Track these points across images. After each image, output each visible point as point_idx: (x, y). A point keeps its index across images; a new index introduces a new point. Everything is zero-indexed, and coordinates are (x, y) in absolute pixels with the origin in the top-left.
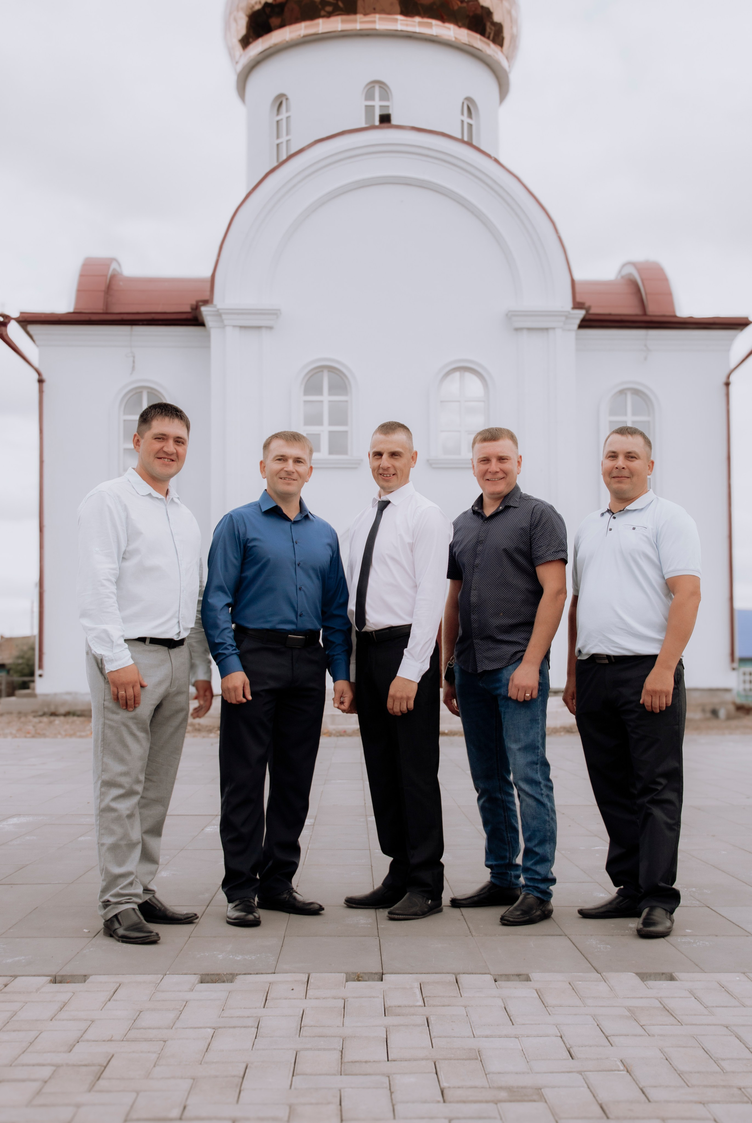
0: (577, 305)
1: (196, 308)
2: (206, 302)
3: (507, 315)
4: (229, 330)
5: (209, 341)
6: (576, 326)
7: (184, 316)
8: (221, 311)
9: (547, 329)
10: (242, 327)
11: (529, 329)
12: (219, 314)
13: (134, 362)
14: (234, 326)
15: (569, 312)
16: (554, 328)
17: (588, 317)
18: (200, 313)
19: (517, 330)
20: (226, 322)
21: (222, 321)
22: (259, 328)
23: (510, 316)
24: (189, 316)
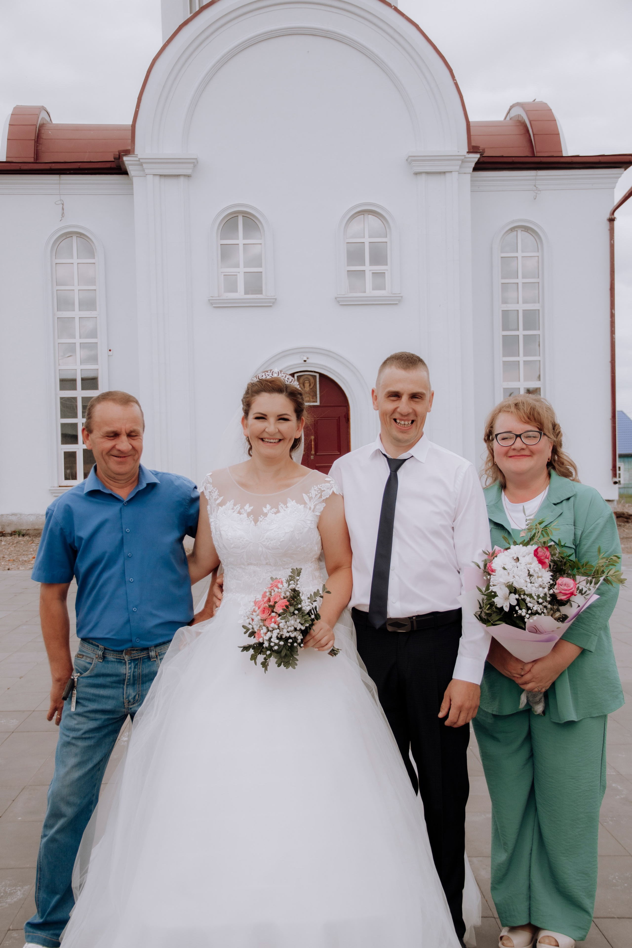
0: (473, 149)
1: (119, 158)
2: (127, 152)
3: (407, 160)
4: (150, 178)
5: (132, 189)
6: (472, 169)
7: (108, 165)
8: (141, 161)
9: (444, 173)
10: (161, 176)
11: (428, 173)
12: (140, 164)
13: (63, 209)
14: (154, 175)
15: (465, 156)
16: (451, 172)
17: (481, 160)
18: (123, 162)
19: (416, 174)
20: (147, 171)
21: (144, 170)
22: (178, 176)
23: (411, 160)
24: (113, 165)
